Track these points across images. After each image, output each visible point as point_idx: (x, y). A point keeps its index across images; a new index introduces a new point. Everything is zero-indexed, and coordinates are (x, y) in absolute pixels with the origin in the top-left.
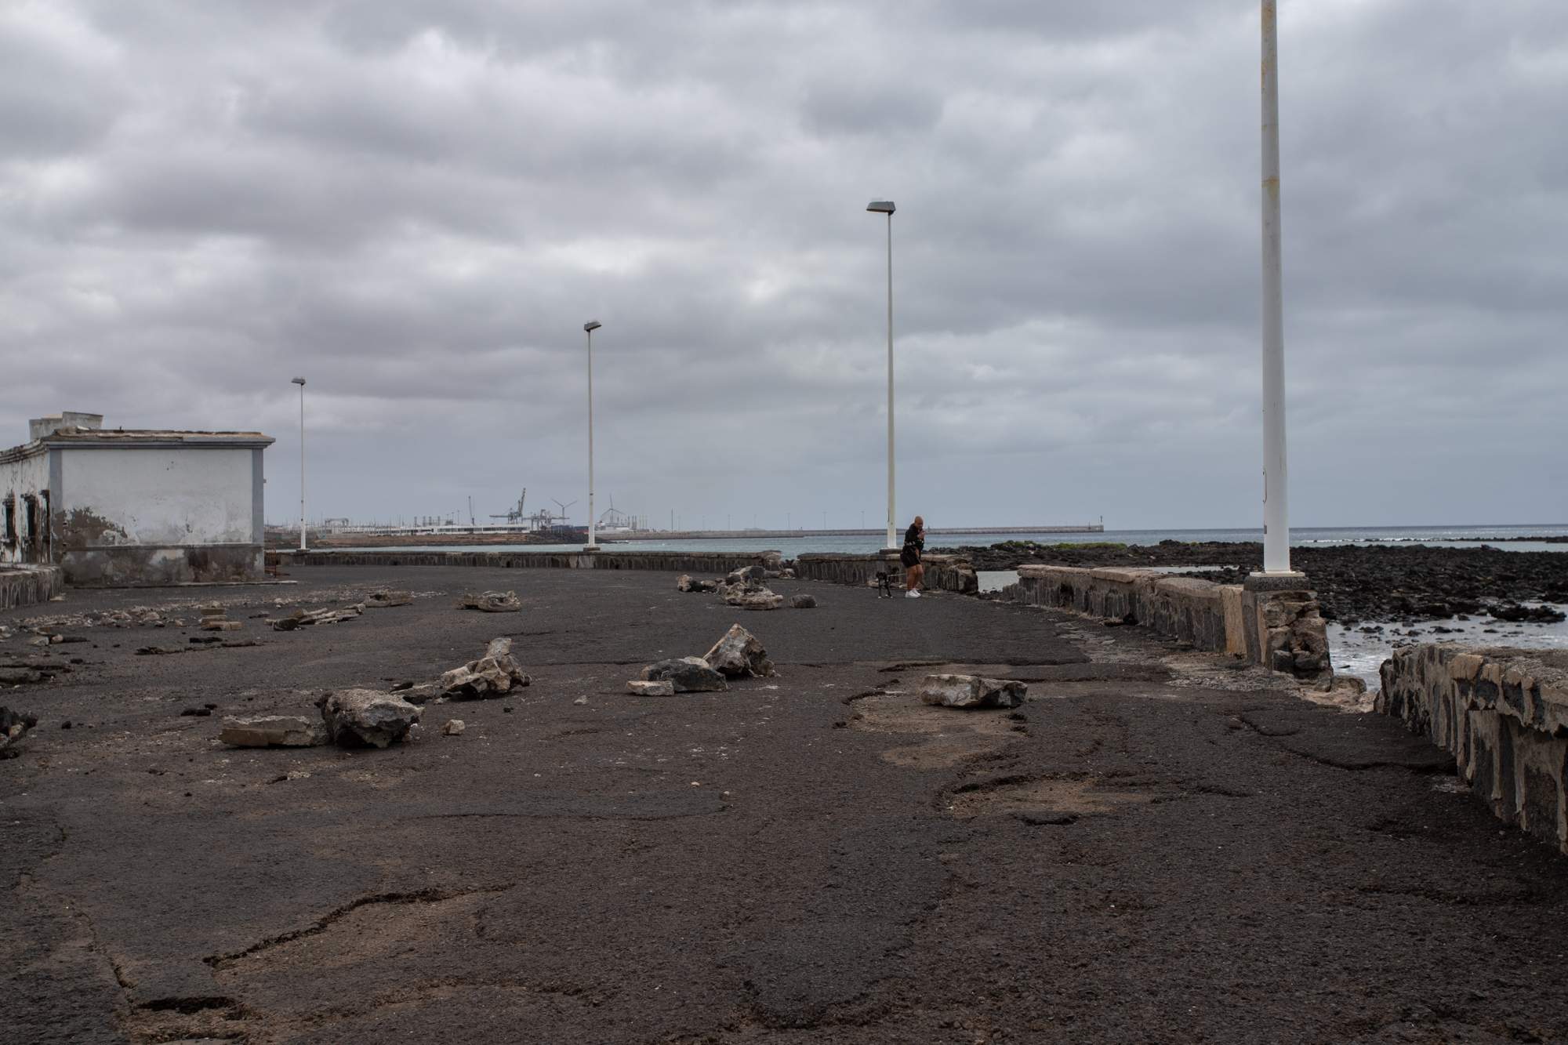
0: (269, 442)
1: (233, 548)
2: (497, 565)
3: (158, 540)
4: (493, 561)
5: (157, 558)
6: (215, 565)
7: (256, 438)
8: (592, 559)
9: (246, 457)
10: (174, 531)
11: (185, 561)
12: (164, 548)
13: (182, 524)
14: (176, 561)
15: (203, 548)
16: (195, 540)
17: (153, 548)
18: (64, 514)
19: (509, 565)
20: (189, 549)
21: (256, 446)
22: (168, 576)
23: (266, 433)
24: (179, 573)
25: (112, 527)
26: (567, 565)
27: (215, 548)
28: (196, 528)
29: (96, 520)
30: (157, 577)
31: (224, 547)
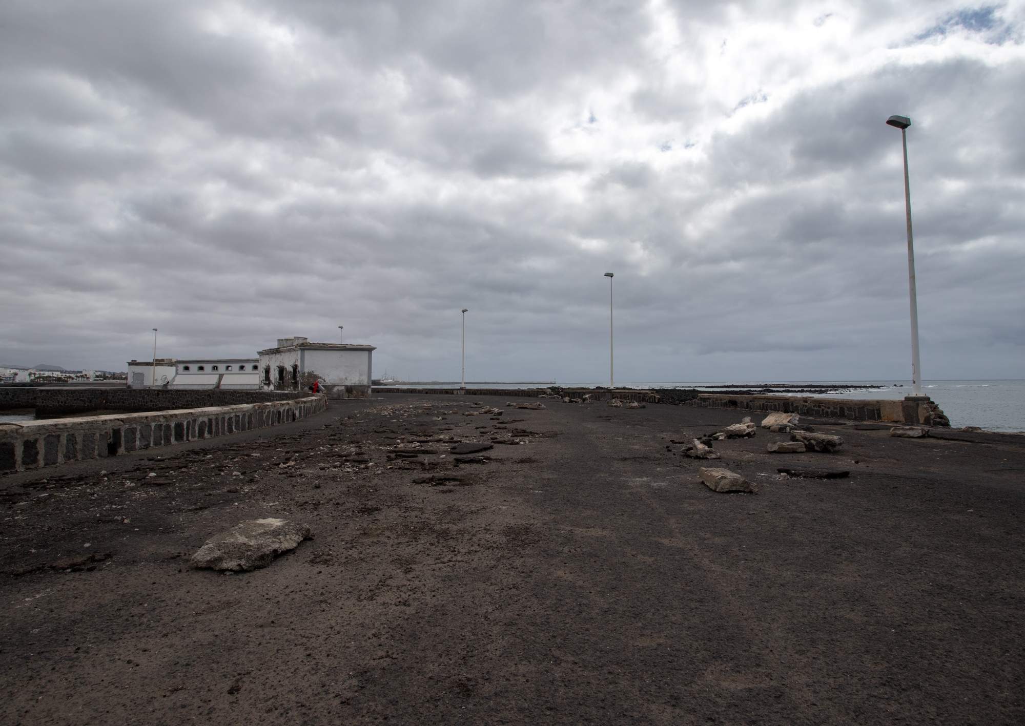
0: (374, 349)
1: (361, 386)
2: (422, 393)
3: (337, 382)
4: (420, 391)
5: (335, 389)
6: (355, 392)
7: (370, 347)
8: (464, 391)
9: (366, 354)
10: (341, 379)
11: (345, 391)
12: (338, 386)
13: (344, 377)
14: (342, 390)
15: (351, 386)
16: (348, 383)
17: (334, 386)
18: (304, 373)
19: (427, 393)
20: (346, 386)
21: (370, 350)
22: (339, 396)
23: (373, 345)
24: (343, 395)
25: (321, 378)
26: (453, 393)
27: (355, 386)
28: (349, 379)
29: (316, 375)
30: (335, 396)
31: (358, 386)
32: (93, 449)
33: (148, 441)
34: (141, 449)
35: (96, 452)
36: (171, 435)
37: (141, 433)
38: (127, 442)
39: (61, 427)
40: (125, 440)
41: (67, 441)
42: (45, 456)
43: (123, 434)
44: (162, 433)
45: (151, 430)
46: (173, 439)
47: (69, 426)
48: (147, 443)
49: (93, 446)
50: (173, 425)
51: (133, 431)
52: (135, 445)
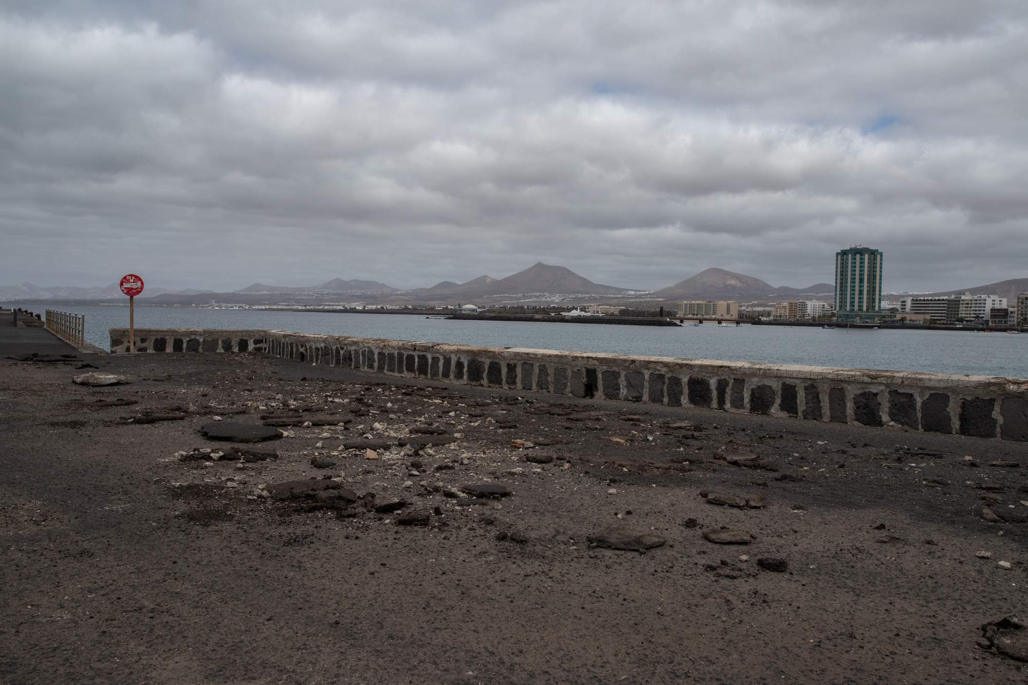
32: (566, 386)
33: (640, 393)
34: (626, 399)
35: (568, 389)
36: (681, 393)
37: (627, 379)
38: (606, 387)
39: (532, 356)
40: (603, 384)
41: (540, 371)
42: (522, 380)
43: (600, 376)
44: (665, 387)
45: (644, 379)
46: (685, 400)
47: (539, 357)
48: (637, 394)
49: (565, 381)
50: (685, 380)
51: (616, 375)
52: (618, 394)
